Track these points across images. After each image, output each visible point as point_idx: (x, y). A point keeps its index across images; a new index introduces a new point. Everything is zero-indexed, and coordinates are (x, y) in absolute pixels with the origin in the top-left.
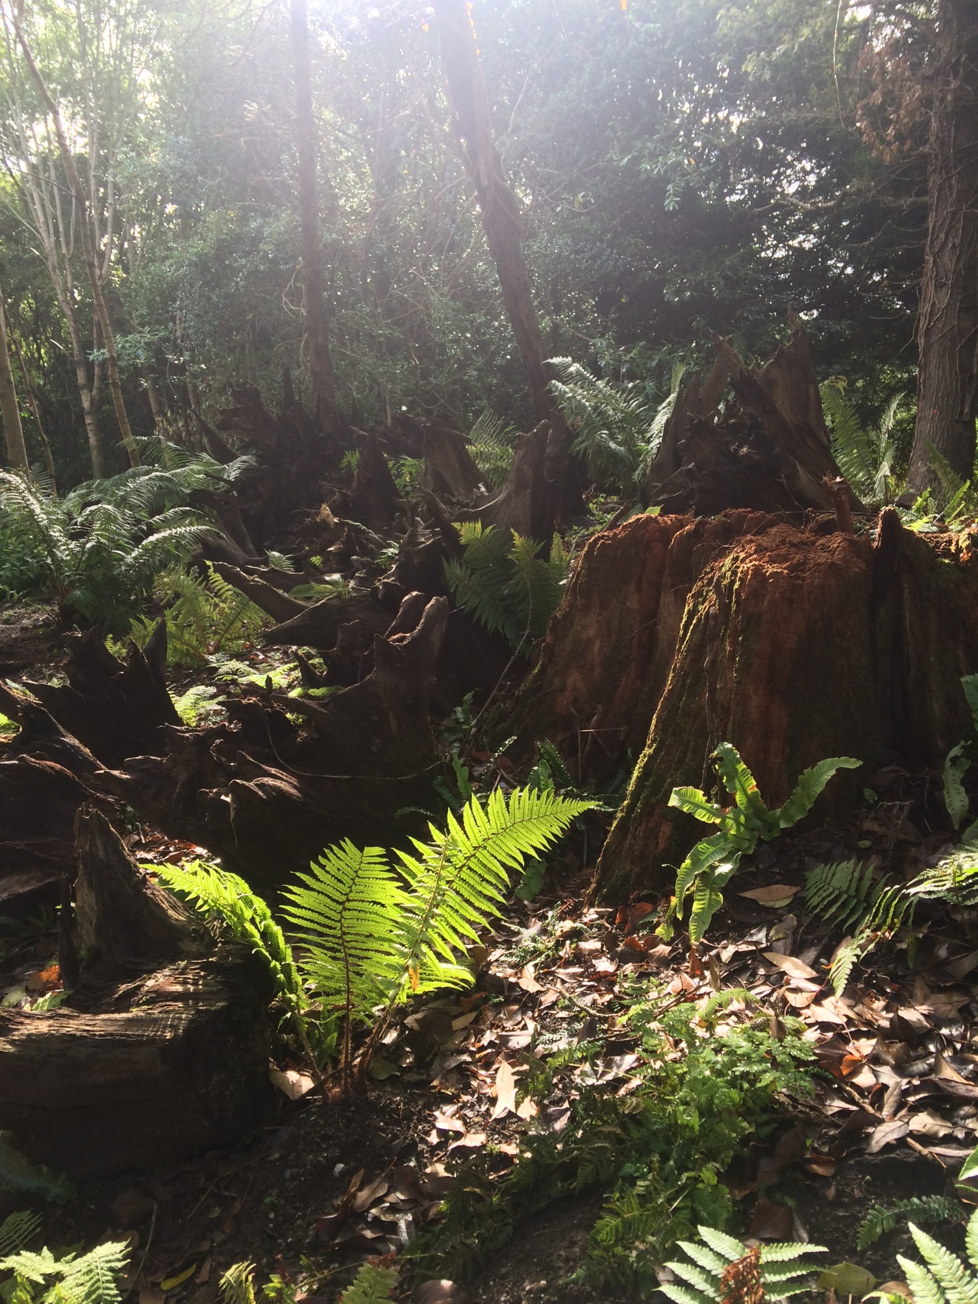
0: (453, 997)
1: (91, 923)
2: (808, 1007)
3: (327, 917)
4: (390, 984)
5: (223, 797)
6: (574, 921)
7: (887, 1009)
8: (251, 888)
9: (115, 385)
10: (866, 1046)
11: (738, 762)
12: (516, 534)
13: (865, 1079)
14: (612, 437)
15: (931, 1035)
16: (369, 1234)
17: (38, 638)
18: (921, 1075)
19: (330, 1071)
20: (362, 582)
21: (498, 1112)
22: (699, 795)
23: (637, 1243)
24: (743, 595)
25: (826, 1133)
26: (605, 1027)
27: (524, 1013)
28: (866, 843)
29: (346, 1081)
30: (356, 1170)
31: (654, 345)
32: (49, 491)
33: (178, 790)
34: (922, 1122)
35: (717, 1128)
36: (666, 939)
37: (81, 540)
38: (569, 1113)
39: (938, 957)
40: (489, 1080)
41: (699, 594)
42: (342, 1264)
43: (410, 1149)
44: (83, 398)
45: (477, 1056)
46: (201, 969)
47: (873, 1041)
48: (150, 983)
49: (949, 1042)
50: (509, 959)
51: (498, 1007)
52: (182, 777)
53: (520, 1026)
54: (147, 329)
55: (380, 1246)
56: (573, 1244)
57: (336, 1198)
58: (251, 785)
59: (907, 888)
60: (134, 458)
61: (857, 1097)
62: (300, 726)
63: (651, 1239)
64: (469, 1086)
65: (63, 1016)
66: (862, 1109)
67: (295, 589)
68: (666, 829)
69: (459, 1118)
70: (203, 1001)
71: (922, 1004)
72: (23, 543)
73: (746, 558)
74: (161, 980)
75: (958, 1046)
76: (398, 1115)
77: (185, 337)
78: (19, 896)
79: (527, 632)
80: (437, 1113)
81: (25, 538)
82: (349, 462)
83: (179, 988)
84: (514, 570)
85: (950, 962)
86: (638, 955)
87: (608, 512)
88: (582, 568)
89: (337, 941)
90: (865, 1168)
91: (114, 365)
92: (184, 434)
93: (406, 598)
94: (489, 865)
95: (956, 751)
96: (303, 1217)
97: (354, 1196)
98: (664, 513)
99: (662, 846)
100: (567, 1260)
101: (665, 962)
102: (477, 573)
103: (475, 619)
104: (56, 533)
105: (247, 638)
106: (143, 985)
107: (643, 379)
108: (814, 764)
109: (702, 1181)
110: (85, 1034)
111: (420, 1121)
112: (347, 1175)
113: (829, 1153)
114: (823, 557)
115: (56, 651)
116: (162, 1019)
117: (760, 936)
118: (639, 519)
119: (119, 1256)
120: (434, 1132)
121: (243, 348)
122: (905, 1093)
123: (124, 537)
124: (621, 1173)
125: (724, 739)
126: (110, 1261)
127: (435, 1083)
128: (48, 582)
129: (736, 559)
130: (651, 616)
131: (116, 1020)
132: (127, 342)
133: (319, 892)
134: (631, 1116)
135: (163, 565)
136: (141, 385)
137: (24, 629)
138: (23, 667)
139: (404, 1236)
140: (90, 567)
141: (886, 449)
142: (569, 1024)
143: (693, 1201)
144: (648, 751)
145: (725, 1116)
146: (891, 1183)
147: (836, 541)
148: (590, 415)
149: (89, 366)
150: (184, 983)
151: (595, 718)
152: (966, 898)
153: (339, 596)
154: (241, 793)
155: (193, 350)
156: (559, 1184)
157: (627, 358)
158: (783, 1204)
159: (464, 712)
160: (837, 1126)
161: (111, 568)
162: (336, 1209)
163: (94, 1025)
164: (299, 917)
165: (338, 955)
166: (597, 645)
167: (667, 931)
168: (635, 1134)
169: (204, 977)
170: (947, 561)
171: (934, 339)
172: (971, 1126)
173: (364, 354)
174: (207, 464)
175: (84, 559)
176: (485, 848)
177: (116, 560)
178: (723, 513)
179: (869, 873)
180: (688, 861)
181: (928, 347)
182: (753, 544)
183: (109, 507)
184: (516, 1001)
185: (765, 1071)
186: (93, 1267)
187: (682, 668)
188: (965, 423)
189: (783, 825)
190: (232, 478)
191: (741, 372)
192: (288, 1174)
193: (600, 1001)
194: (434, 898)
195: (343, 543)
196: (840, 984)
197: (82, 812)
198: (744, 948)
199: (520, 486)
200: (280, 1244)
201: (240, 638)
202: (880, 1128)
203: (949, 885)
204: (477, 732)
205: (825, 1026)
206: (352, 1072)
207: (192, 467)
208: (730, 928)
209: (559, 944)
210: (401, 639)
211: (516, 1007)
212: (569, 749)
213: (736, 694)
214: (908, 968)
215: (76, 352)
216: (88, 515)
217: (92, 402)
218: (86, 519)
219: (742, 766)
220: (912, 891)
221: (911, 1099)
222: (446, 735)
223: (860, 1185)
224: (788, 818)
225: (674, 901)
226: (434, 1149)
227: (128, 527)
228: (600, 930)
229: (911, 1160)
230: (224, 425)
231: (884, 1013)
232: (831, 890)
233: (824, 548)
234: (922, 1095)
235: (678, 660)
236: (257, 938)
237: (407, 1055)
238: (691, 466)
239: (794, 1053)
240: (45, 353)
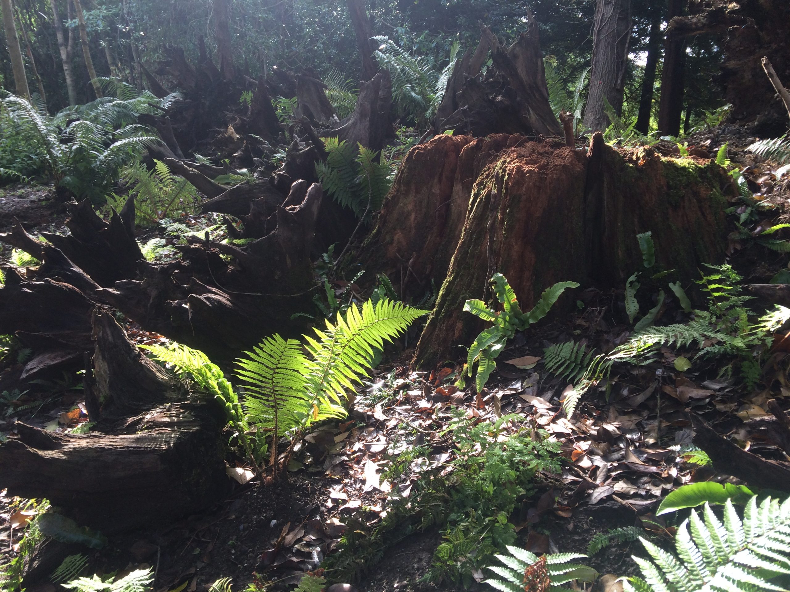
0: (333, 424)
1: (105, 381)
2: (548, 424)
3: (263, 377)
4: (302, 416)
5: (183, 305)
6: (404, 379)
7: (594, 424)
8: (210, 359)
9: (84, 43)
10: (584, 445)
11: (506, 284)
12: (361, 146)
13: (585, 463)
14: (413, 89)
15: (621, 438)
16: (295, 559)
17: (42, 207)
18: (618, 460)
19: (264, 467)
20: (262, 174)
21: (367, 488)
22: (482, 304)
23: (460, 558)
24: (510, 185)
25: (567, 493)
26: (429, 438)
27: (377, 432)
28: (578, 332)
29: (275, 472)
30: (284, 523)
31: (434, 33)
32: (44, 112)
33: (151, 302)
34: (620, 486)
35: (503, 492)
36: (460, 388)
37: (70, 144)
38: (410, 488)
39: (622, 395)
40: (360, 470)
41: (481, 183)
42: (279, 577)
43: (316, 510)
44: (62, 52)
45: (352, 457)
46: (181, 408)
47: (589, 442)
48: (148, 417)
49: (633, 441)
50: (365, 402)
51: (362, 429)
52: (154, 293)
53: (376, 439)
54: (104, 7)
55: (302, 566)
56: (420, 560)
57: (273, 540)
58: (201, 297)
59: (609, 356)
60: (99, 92)
61: (581, 473)
62: (229, 263)
63: (468, 555)
64: (348, 474)
65: (96, 436)
66: (585, 479)
67: (217, 178)
68: (459, 325)
69: (344, 492)
70: (184, 426)
71: (614, 422)
72: (30, 145)
73: (511, 161)
74: (155, 415)
75: (637, 444)
76: (308, 491)
77: (130, 13)
78: (50, 366)
79: (368, 208)
80: (331, 490)
81: (31, 141)
82: (245, 99)
83: (167, 419)
84: (359, 169)
85: (629, 398)
86: (445, 398)
87: (407, 137)
88: (405, 167)
89: (269, 390)
90: (589, 512)
91: (83, 30)
92: (129, 78)
93: (294, 183)
94: (362, 345)
95: (632, 278)
96: (253, 551)
97: (284, 538)
98: (454, 134)
99: (457, 334)
100: (418, 569)
101: (461, 402)
102: (335, 170)
103: (334, 199)
104: (52, 138)
105: (184, 209)
106: (143, 418)
107: (427, 55)
108: (551, 285)
109: (498, 522)
110: (111, 447)
111: (320, 494)
112: (279, 527)
113: (568, 504)
114: (558, 161)
115: (55, 216)
116: (159, 438)
117: (518, 386)
118: (440, 138)
119: (147, 577)
120: (329, 500)
121: (169, 22)
122: (609, 470)
123: (98, 142)
124: (449, 519)
125: (497, 271)
126: (141, 580)
127: (327, 473)
128: (47, 172)
129: (504, 162)
130: (447, 197)
131: (130, 439)
132: (91, 15)
133: (259, 362)
134: (453, 487)
135: (125, 162)
136: (101, 44)
137: (32, 202)
138: (35, 226)
139: (316, 559)
140: (75, 162)
141: (578, 102)
142: (406, 437)
143: (492, 533)
144: (448, 279)
145: (508, 485)
146: (604, 520)
147: (566, 152)
148: (399, 74)
149: (65, 31)
150: (171, 416)
151: (411, 260)
152: (642, 361)
153: (248, 182)
154: (195, 303)
155: (135, 22)
156: (410, 527)
157: (417, 41)
158: (543, 534)
159: (329, 257)
160: (571, 490)
161: (90, 163)
162: (273, 546)
163: (116, 442)
164: (246, 376)
165: (270, 398)
166: (413, 216)
167: (461, 384)
168: (456, 497)
169: (183, 413)
170: (631, 165)
171: (602, 36)
172: (648, 488)
173: (249, 30)
174: (149, 97)
175: (71, 156)
176: (360, 335)
177: (93, 158)
178: (489, 136)
179: (583, 348)
180: (475, 343)
181: (599, 41)
182: (515, 153)
183: (88, 122)
184: (372, 425)
185: (531, 460)
186: (131, 584)
187: (470, 228)
188: (617, 90)
189: (531, 321)
190: (166, 107)
191: (498, 48)
192: (241, 527)
193: (423, 424)
194: (329, 364)
195: (243, 151)
196: (570, 411)
197: (96, 312)
198: (508, 392)
199: (362, 115)
200: (240, 568)
201: (178, 209)
202: (596, 490)
203: (634, 353)
204: (337, 269)
205: (559, 435)
206: (279, 467)
207: (140, 99)
208: (499, 382)
209: (396, 393)
210: (293, 209)
211: (373, 429)
212: (395, 280)
213: (504, 244)
214: (606, 402)
215: (56, 21)
216: (74, 127)
217: (68, 55)
218: (72, 130)
219: (508, 287)
220: (612, 357)
221: (613, 474)
222: (317, 270)
223: (587, 522)
224: (535, 318)
225: (466, 366)
226: (330, 510)
227: (100, 136)
228: (420, 384)
229: (616, 507)
230: (161, 72)
231: (593, 427)
232: (560, 358)
233: (558, 156)
234: (619, 472)
235: (466, 224)
236: (217, 388)
237: (308, 457)
238: (465, 107)
239: (549, 449)
240: (35, 21)
